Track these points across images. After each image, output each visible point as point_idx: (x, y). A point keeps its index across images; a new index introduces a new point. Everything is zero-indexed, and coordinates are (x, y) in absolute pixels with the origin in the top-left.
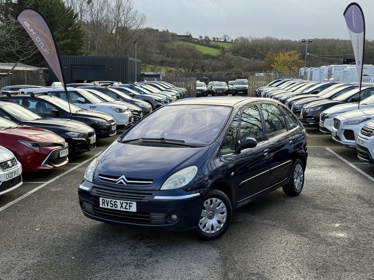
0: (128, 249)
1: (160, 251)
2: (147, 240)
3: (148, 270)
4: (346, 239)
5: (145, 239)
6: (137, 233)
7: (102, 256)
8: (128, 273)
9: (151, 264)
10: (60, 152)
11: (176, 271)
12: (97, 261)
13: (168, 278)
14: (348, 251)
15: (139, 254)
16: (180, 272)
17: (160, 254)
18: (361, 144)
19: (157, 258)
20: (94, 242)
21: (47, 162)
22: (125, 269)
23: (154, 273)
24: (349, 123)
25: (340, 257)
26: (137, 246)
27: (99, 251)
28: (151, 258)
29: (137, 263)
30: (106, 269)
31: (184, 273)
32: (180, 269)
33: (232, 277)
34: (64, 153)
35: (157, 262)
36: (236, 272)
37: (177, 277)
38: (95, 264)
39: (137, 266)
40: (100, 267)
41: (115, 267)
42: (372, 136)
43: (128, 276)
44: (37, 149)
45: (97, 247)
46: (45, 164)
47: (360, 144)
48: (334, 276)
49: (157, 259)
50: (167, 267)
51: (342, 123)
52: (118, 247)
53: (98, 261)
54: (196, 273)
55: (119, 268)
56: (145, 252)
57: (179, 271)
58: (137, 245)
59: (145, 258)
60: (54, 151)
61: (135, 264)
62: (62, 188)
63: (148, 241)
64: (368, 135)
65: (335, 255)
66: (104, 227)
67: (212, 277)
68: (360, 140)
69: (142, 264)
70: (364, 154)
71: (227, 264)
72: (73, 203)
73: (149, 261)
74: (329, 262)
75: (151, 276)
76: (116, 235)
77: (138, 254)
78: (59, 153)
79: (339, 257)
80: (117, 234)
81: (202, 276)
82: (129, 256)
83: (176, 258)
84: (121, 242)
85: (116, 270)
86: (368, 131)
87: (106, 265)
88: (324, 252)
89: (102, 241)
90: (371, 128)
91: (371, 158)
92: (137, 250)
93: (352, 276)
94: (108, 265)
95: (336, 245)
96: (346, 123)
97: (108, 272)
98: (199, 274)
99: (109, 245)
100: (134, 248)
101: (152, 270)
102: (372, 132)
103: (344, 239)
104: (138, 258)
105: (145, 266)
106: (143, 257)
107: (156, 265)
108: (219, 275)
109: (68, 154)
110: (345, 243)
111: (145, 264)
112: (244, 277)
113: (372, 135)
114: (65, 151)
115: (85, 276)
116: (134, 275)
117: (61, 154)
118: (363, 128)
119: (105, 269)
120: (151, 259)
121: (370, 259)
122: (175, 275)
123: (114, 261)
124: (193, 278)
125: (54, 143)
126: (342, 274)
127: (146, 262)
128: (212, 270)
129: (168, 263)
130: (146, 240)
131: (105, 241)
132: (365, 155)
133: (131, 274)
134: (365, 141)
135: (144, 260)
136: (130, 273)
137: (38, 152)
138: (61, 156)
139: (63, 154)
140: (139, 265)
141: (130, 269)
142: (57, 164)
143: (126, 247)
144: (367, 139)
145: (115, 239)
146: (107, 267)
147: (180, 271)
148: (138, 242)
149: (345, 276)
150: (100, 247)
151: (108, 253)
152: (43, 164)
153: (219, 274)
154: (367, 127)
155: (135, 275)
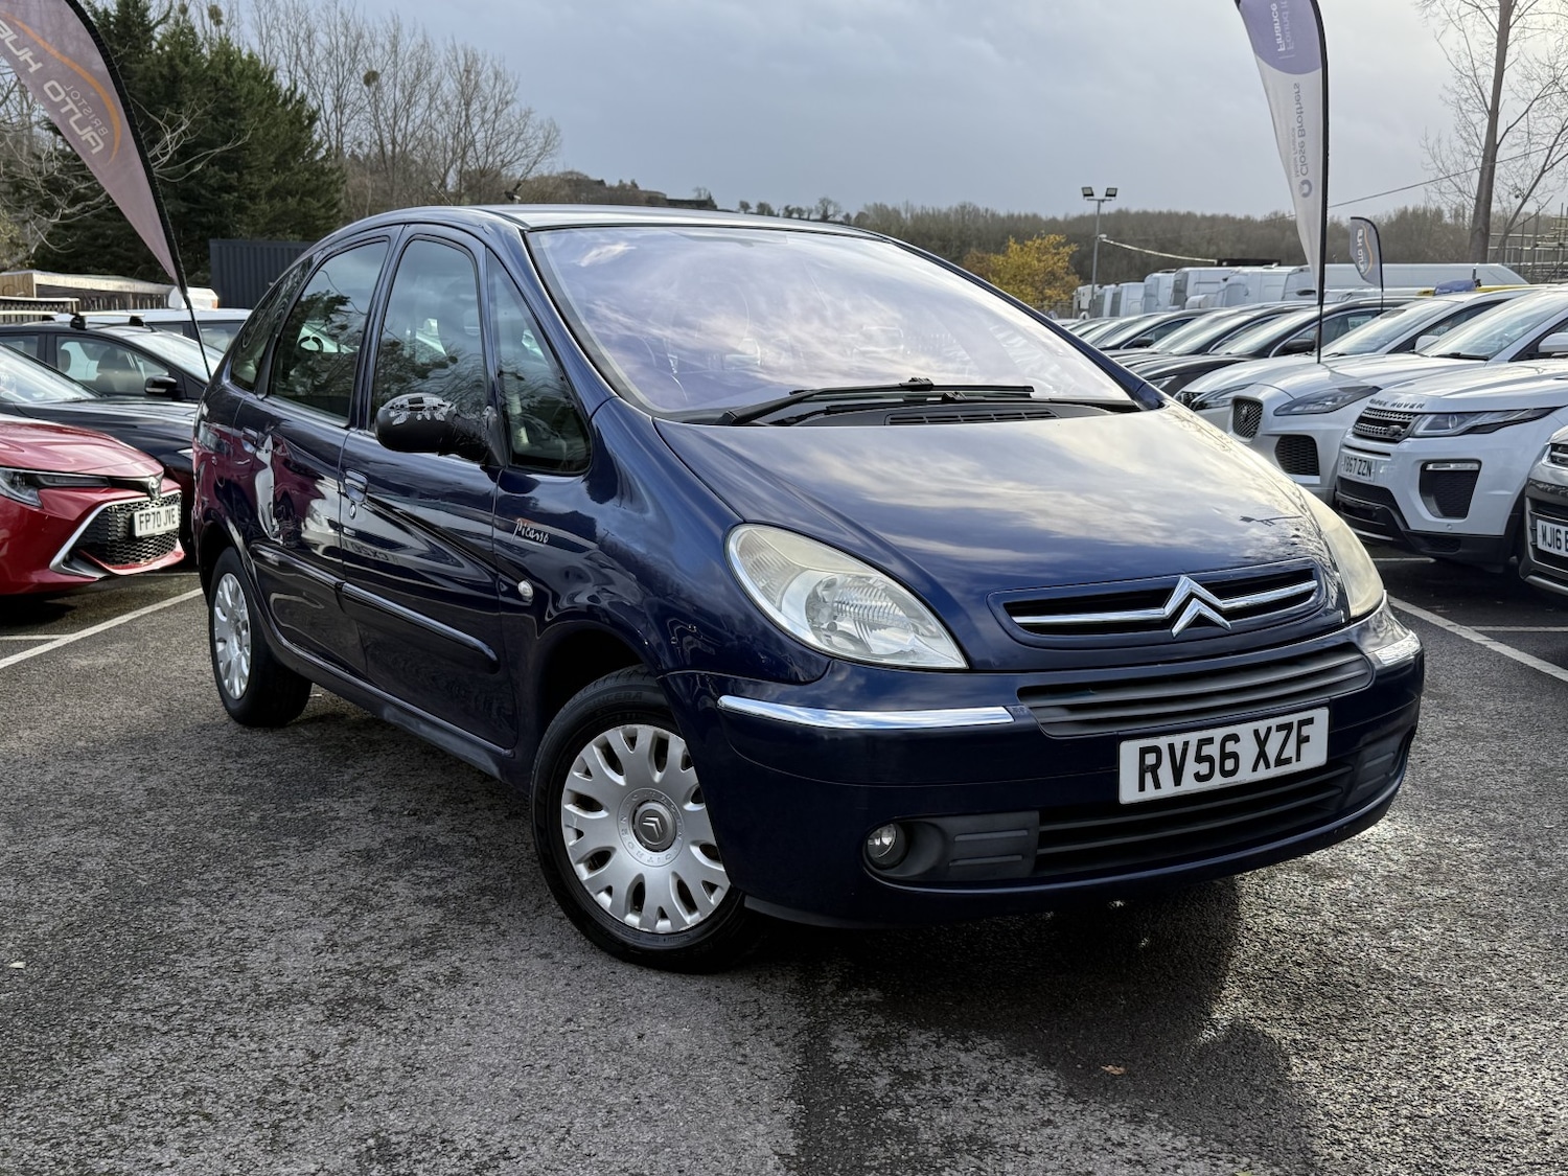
0: (325, 916)
1: (485, 923)
2: (432, 869)
3: (396, 1027)
4: (1389, 843)
5: (424, 863)
6: (391, 836)
7: (175, 952)
8: (279, 1047)
9: (418, 995)
10: (137, 515)
11: (550, 1029)
12: (135, 982)
13: (494, 1075)
14: (1421, 901)
15: (372, 938)
16: (569, 1036)
17: (479, 937)
18: (1361, 476)
19: (462, 960)
20: (162, 881)
21: (74, 554)
22: (270, 1027)
23: (423, 1047)
24: (1296, 409)
25: (1394, 932)
26: (374, 901)
27: (169, 927)
28: (426, 962)
29: (349, 987)
30: (166, 1028)
31: (591, 1039)
32: (570, 1020)
33: (848, 1059)
34: (159, 519)
35: (455, 978)
36: (870, 1024)
37: (547, 1063)
38: (116, 999)
39: (340, 1009)
40: (139, 1014)
41: (220, 1017)
42: (1409, 439)
43: (272, 1065)
44: (28, 497)
45: (164, 909)
46: (65, 562)
47: (1353, 476)
48: (1393, 1039)
49: (457, 964)
50: (502, 1008)
51: (1268, 411)
52: (274, 907)
53: (140, 981)
54: (656, 1039)
55: (240, 1021)
56: (406, 927)
57: (562, 1030)
58: (376, 893)
59: (397, 961)
60: (105, 510)
61: (331, 996)
62: (124, 654)
63: (435, 873)
64: (1387, 437)
65: (1364, 924)
66: (241, 812)
67: (739, 1059)
68: (1353, 462)
69: (372, 994)
70: (1374, 514)
71: (826, 983)
72: (141, 713)
73: (414, 973)
74: (1347, 963)
75: (404, 1065)
76: (287, 849)
77: (366, 939)
78: (132, 517)
79: (1384, 931)
80: (295, 841)
81: (685, 1054)
82: (314, 953)
83: (558, 955)
84: (297, 883)
85: (219, 1031)
86: (1387, 423)
87: (173, 1005)
88: (1308, 909)
89: (205, 877)
90: (1402, 409)
91: (1402, 528)
92: (368, 919)
93: (1492, 1037)
94: (184, 1002)
95: (1352, 873)
96: (1287, 409)
97: (168, 1044)
98: (669, 1044)
99: (232, 897)
100: (355, 909)
101: (418, 1025)
102: (1405, 425)
103: (1383, 846)
104: (359, 964)
105: (382, 1007)
106: (390, 955)
107: (444, 998)
108: (777, 1045)
109: (177, 525)
110: (1394, 867)
111: (387, 996)
112: (913, 1057)
113: (1409, 436)
114: (163, 514)
115: (32, 1068)
116: (308, 1059)
117: (141, 522)
118: (1364, 415)
119: (159, 1026)
120: (428, 966)
121: (1541, 940)
122: (538, 1053)
123: (224, 982)
124: (637, 1069)
125: (109, 477)
126: (1433, 1024)
127: (396, 981)
128: (744, 1017)
129: (514, 984)
130: (426, 867)
131: (217, 880)
132: (1376, 517)
133: (291, 1053)
134: (1376, 461)
135: (390, 971)
136: (291, 1049)
137: (36, 510)
138: (138, 533)
139: (150, 524)
140: (355, 999)
141: (296, 1026)
142: (124, 563)
143: (315, 903)
144: (1388, 455)
145: (273, 866)
146: (175, 1013)
147: (573, 1026)
148: (385, 879)
149: (1451, 1037)
150: (180, 905)
151: (211, 936)
152: (59, 564)
153: (778, 1040)
154: (1381, 407)
155: (317, 1057)
